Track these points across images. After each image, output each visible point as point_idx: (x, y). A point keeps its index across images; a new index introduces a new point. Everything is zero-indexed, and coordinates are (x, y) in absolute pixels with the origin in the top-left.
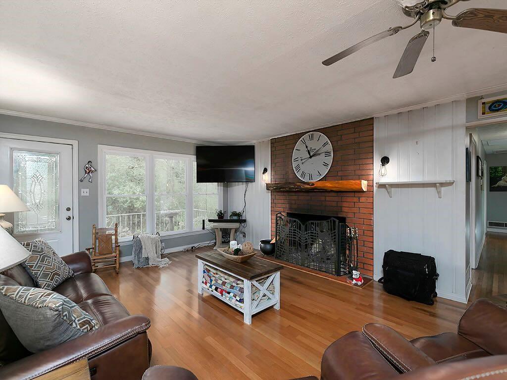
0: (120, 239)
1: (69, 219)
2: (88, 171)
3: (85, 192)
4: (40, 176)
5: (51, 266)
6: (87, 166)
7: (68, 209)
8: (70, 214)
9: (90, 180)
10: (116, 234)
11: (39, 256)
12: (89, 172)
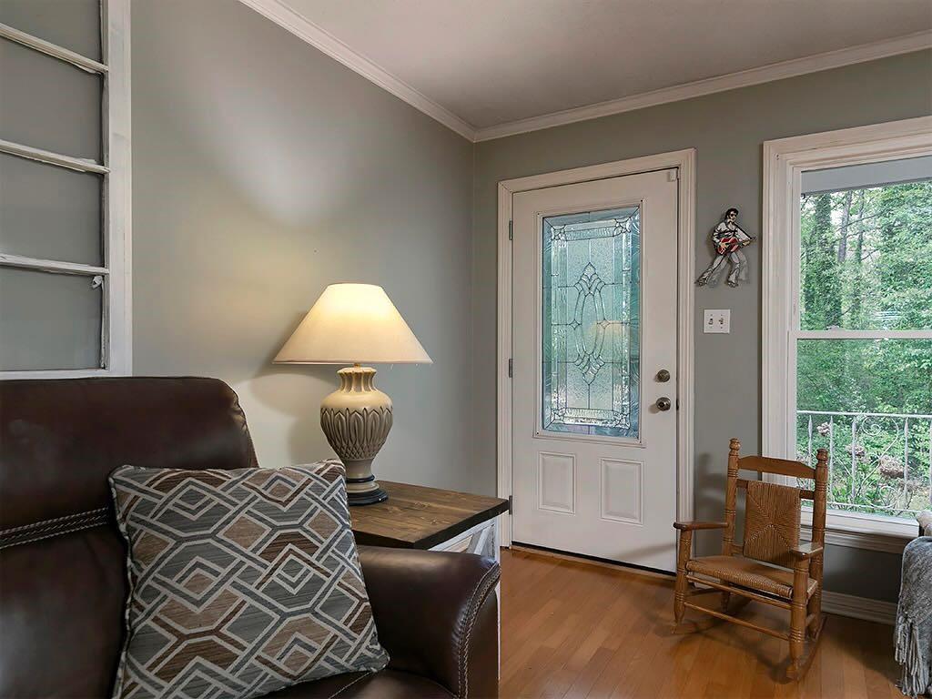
0: (834, 519)
1: (662, 405)
2: (723, 245)
3: (716, 322)
4: (595, 277)
5: (294, 586)
6: (723, 227)
7: (662, 377)
8: (667, 390)
9: (732, 278)
10: (817, 496)
11: (268, 529)
12: (728, 251)
